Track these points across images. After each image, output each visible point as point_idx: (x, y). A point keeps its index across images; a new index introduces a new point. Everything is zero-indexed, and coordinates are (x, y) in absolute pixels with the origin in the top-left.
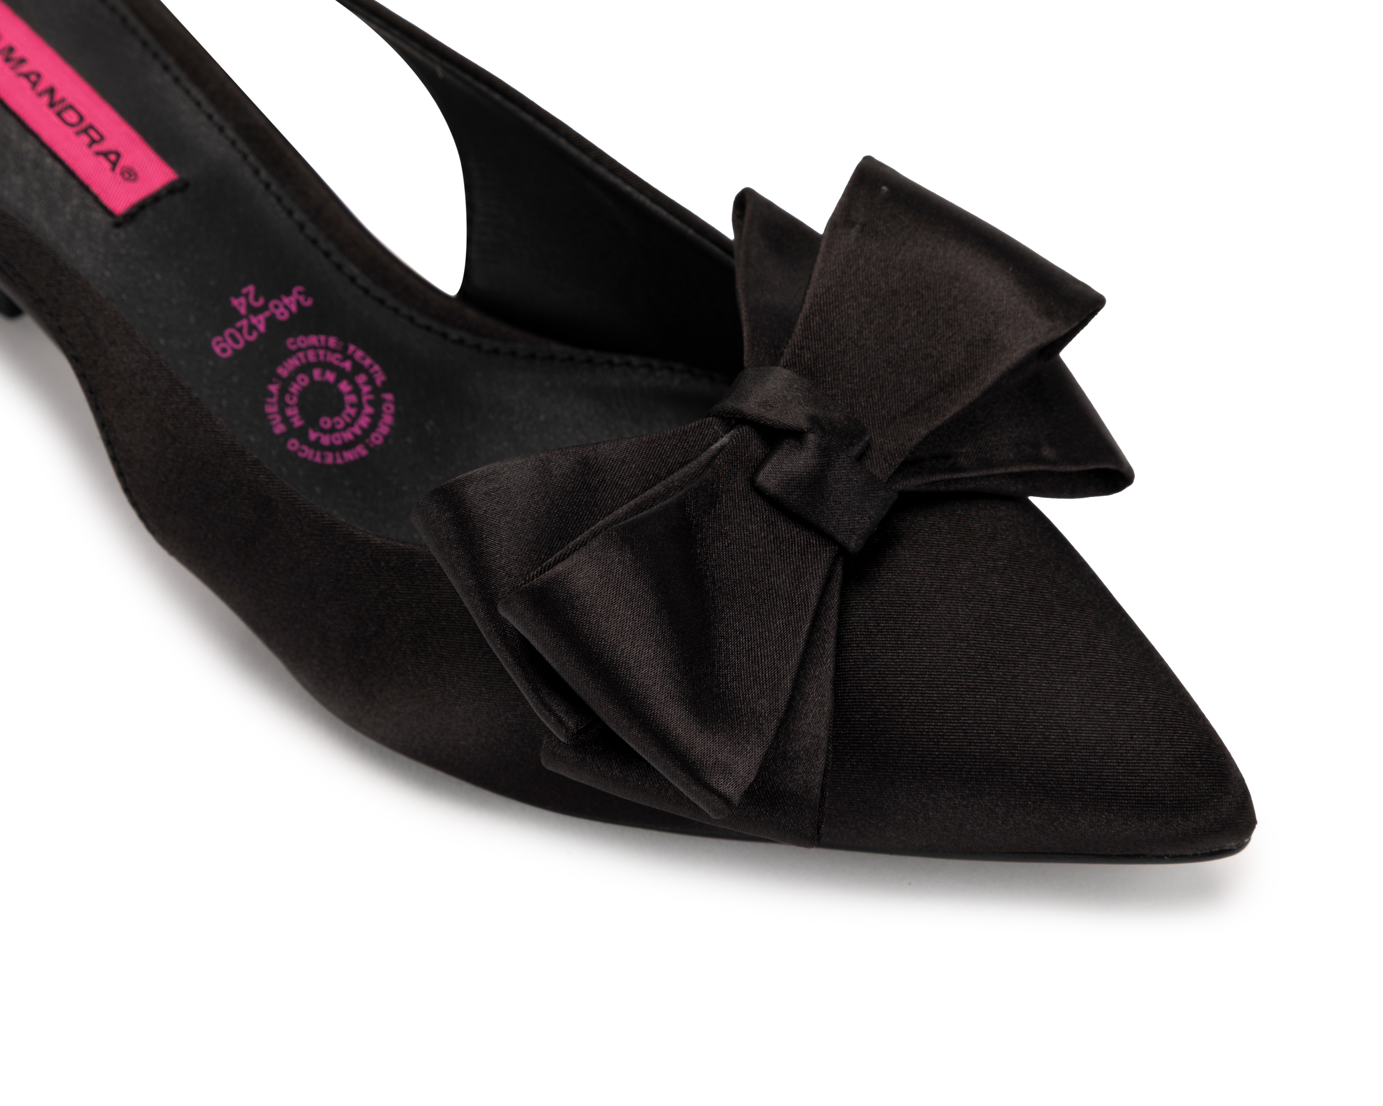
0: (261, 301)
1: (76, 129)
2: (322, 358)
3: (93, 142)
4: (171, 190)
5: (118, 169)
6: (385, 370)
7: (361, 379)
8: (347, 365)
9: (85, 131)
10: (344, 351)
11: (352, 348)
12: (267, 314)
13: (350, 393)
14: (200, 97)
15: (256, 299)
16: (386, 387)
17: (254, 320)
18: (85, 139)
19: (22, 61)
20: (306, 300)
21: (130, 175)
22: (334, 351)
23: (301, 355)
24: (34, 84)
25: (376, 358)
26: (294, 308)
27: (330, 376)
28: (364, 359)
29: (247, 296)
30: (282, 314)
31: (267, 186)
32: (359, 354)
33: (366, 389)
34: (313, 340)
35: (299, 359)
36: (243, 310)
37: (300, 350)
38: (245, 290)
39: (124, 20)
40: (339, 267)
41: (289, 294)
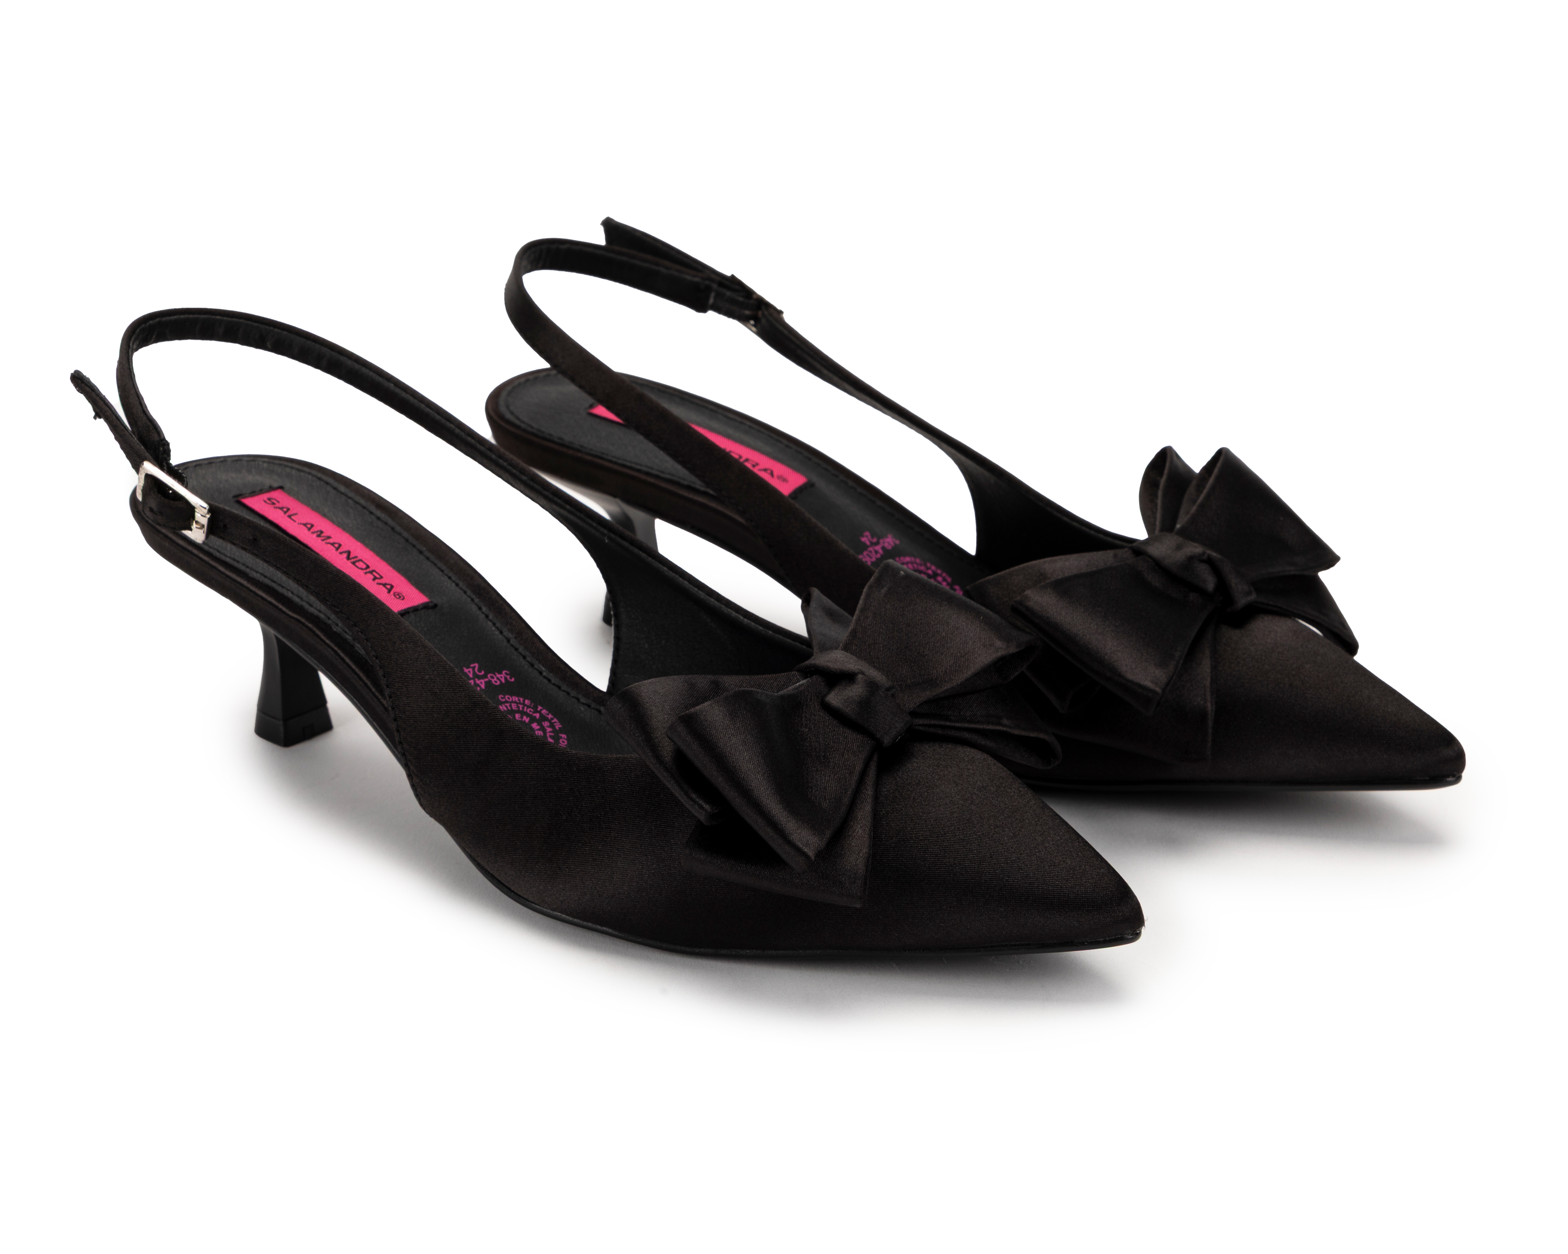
0: (483, 673)
1: (365, 571)
2: (521, 709)
3: (375, 578)
4: (425, 607)
5: (392, 593)
6: (560, 721)
7: (546, 724)
8: (537, 715)
9: (371, 572)
10: (535, 708)
11: (540, 708)
12: (486, 680)
13: (539, 730)
14: (444, 568)
15: (480, 671)
16: (561, 731)
17: (478, 682)
18: (371, 576)
19: (329, 537)
20: (511, 678)
21: (399, 596)
22: (528, 707)
23: (508, 705)
24: (337, 549)
25: (555, 715)
26: (503, 680)
27: (526, 719)
28: (548, 714)
29: (474, 668)
30: (496, 682)
31: (487, 616)
32: (544, 712)
33: (549, 730)
34: (515, 699)
35: (506, 706)
36: (471, 676)
37: (507, 702)
38: (472, 665)
39: (393, 529)
40: (532, 665)
41: (500, 673)
